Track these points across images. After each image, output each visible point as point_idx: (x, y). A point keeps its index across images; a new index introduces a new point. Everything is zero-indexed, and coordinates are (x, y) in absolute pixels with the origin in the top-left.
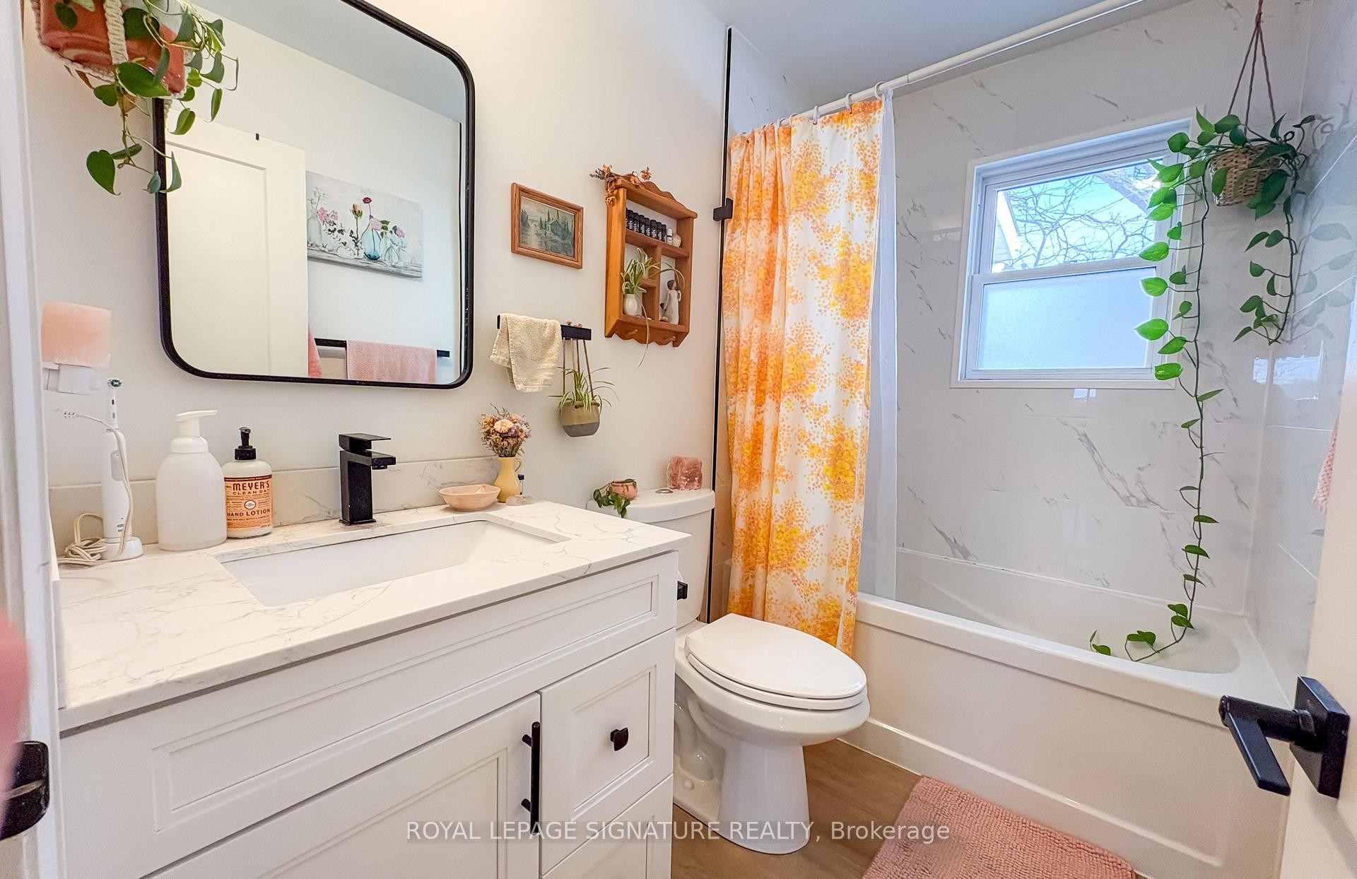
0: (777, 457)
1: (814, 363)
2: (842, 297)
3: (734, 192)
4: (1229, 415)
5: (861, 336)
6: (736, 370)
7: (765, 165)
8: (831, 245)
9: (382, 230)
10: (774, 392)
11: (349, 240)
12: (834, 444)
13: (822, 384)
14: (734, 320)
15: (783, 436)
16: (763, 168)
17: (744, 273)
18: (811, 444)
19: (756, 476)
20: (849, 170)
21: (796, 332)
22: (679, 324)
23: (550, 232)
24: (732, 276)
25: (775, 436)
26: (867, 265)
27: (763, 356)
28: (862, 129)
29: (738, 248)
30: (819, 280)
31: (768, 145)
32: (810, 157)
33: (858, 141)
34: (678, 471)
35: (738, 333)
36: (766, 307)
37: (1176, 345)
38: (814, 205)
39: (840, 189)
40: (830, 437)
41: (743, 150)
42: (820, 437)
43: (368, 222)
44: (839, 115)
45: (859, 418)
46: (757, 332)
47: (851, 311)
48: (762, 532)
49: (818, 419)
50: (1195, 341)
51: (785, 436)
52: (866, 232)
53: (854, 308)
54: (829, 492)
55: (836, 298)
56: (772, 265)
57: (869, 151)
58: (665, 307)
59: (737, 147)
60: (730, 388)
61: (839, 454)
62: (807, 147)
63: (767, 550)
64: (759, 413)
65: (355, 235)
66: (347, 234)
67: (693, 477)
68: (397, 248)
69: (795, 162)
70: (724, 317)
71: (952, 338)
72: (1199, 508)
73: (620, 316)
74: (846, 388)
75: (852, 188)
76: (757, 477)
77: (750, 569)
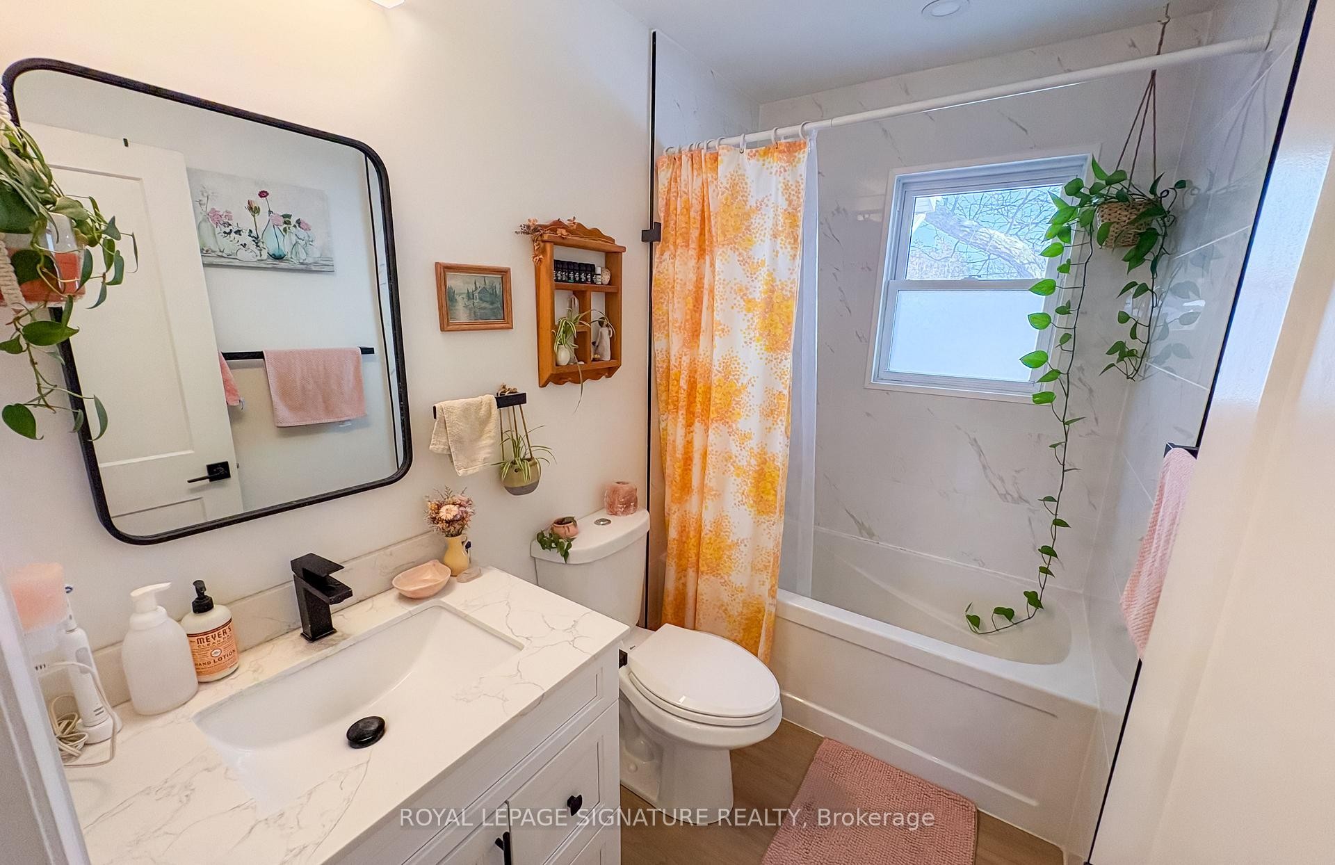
0: (706, 477)
1: (740, 391)
2: (766, 334)
3: (662, 215)
4: (1090, 432)
5: (783, 367)
6: (667, 389)
7: (693, 192)
8: (756, 278)
9: (285, 226)
10: (702, 416)
11: (249, 240)
12: (757, 469)
13: (747, 413)
14: (664, 341)
15: (711, 460)
16: (690, 194)
17: (673, 297)
18: (737, 464)
19: (687, 489)
20: (774, 207)
21: (723, 364)
22: (611, 359)
23: (478, 301)
24: (661, 298)
25: (705, 455)
26: (790, 301)
27: (692, 379)
28: (787, 169)
29: (667, 270)
30: (744, 312)
31: (695, 171)
32: (736, 189)
33: (783, 181)
34: (615, 500)
35: (668, 353)
36: (695, 333)
37: (1053, 375)
38: (741, 237)
39: (765, 222)
40: (753, 462)
41: (671, 170)
42: (745, 460)
43: (268, 218)
44: (765, 149)
45: (780, 443)
46: (686, 360)
47: (774, 345)
48: (693, 541)
49: (743, 444)
50: (1068, 374)
51: (714, 460)
52: (790, 269)
53: (777, 342)
54: (752, 510)
55: (761, 335)
56: (699, 292)
57: (793, 190)
58: (597, 344)
59: (664, 168)
60: (662, 405)
61: (762, 477)
62: (733, 178)
63: (698, 555)
64: (689, 433)
65: (254, 234)
66: (245, 234)
67: (629, 504)
68: (304, 242)
69: (722, 195)
70: (655, 339)
71: (868, 342)
72: (1056, 515)
73: (553, 371)
74: (769, 416)
75: (777, 225)
76: (688, 491)
77: (682, 571)
